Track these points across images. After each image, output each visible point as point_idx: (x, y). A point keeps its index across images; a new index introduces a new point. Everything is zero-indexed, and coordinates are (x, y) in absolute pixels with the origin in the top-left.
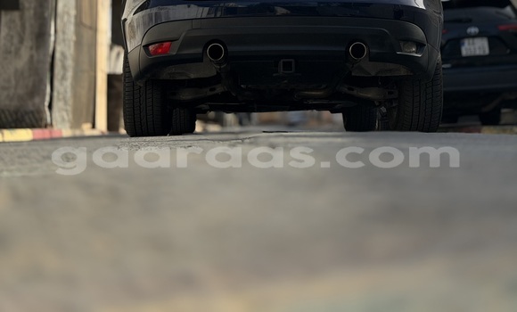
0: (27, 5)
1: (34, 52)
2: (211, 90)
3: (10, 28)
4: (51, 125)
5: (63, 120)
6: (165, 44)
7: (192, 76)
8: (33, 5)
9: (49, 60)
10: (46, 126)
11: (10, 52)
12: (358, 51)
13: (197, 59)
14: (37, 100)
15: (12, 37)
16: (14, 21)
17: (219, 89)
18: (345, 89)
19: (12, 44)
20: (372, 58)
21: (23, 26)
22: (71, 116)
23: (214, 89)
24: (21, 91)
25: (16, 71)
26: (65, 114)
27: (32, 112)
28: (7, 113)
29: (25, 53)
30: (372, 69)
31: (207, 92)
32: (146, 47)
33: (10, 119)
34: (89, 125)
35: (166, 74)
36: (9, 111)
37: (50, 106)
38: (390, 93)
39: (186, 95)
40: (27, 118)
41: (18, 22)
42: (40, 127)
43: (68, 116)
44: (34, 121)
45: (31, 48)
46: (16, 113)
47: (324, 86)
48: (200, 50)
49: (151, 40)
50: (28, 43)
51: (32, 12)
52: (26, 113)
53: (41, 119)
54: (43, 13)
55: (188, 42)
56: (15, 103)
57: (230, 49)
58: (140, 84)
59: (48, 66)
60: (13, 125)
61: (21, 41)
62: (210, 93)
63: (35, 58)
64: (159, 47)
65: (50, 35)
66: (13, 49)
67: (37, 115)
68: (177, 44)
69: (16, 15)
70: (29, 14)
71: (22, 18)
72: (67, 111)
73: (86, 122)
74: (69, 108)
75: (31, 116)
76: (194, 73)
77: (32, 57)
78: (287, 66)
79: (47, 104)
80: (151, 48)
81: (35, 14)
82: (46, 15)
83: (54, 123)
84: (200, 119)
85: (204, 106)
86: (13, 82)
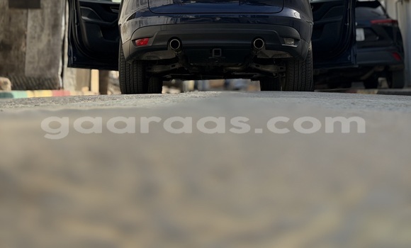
0: (46, 5)
1: (51, 38)
2: (173, 66)
3: (34, 21)
4: (63, 88)
5: (70, 85)
6: (145, 39)
7: (161, 58)
8: (50, 5)
9: (61, 43)
10: (59, 89)
11: (34, 38)
12: (259, 44)
13: (164, 48)
14: (53, 71)
15: (36, 27)
16: (37, 17)
17: (177, 66)
18: (254, 66)
19: (36, 32)
20: (268, 48)
21: (43, 20)
22: (75, 82)
23: (174, 66)
24: (42, 65)
25: (39, 51)
26: (71, 80)
27: (50, 79)
28: (33, 80)
29: (45, 38)
30: (270, 54)
31: (170, 67)
32: (134, 41)
33: (34, 83)
34: (87, 88)
35: (145, 57)
36: (34, 78)
37: (62, 75)
38: (281, 68)
39: (157, 69)
40: (46, 83)
41: (40, 17)
42: (55, 89)
43: (73, 82)
44: (51, 86)
45: (49, 35)
46: (39, 79)
47: (240, 64)
48: (166, 43)
49: (136, 37)
50: (47, 31)
51: (49, 10)
52: (46, 80)
53: (56, 84)
54: (56, 11)
55: (158, 39)
56: (38, 73)
57: (183, 42)
58: (130, 62)
59: (60, 47)
60: (37, 88)
61: (42, 30)
62: (172, 68)
63: (52, 42)
64: (142, 41)
65: (61, 26)
66: (36, 35)
67: (53, 81)
68: (152, 40)
69: (38, 12)
70: (47, 11)
71: (42, 14)
72: (72, 78)
73: (85, 86)
74: (74, 76)
75: (49, 81)
76: (162, 56)
77: (49, 41)
78: (217, 52)
79: (60, 73)
80: (136, 41)
81: (51, 11)
82: (59, 12)
83: (64, 86)
84: (165, 85)
85: (168, 76)
86: (37, 58)
